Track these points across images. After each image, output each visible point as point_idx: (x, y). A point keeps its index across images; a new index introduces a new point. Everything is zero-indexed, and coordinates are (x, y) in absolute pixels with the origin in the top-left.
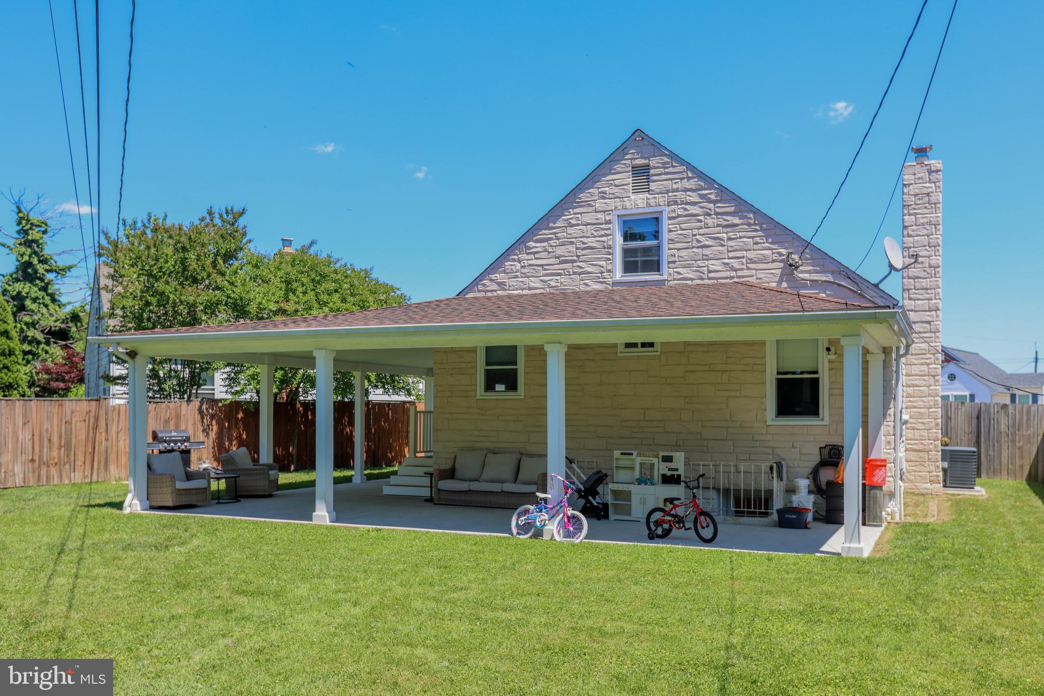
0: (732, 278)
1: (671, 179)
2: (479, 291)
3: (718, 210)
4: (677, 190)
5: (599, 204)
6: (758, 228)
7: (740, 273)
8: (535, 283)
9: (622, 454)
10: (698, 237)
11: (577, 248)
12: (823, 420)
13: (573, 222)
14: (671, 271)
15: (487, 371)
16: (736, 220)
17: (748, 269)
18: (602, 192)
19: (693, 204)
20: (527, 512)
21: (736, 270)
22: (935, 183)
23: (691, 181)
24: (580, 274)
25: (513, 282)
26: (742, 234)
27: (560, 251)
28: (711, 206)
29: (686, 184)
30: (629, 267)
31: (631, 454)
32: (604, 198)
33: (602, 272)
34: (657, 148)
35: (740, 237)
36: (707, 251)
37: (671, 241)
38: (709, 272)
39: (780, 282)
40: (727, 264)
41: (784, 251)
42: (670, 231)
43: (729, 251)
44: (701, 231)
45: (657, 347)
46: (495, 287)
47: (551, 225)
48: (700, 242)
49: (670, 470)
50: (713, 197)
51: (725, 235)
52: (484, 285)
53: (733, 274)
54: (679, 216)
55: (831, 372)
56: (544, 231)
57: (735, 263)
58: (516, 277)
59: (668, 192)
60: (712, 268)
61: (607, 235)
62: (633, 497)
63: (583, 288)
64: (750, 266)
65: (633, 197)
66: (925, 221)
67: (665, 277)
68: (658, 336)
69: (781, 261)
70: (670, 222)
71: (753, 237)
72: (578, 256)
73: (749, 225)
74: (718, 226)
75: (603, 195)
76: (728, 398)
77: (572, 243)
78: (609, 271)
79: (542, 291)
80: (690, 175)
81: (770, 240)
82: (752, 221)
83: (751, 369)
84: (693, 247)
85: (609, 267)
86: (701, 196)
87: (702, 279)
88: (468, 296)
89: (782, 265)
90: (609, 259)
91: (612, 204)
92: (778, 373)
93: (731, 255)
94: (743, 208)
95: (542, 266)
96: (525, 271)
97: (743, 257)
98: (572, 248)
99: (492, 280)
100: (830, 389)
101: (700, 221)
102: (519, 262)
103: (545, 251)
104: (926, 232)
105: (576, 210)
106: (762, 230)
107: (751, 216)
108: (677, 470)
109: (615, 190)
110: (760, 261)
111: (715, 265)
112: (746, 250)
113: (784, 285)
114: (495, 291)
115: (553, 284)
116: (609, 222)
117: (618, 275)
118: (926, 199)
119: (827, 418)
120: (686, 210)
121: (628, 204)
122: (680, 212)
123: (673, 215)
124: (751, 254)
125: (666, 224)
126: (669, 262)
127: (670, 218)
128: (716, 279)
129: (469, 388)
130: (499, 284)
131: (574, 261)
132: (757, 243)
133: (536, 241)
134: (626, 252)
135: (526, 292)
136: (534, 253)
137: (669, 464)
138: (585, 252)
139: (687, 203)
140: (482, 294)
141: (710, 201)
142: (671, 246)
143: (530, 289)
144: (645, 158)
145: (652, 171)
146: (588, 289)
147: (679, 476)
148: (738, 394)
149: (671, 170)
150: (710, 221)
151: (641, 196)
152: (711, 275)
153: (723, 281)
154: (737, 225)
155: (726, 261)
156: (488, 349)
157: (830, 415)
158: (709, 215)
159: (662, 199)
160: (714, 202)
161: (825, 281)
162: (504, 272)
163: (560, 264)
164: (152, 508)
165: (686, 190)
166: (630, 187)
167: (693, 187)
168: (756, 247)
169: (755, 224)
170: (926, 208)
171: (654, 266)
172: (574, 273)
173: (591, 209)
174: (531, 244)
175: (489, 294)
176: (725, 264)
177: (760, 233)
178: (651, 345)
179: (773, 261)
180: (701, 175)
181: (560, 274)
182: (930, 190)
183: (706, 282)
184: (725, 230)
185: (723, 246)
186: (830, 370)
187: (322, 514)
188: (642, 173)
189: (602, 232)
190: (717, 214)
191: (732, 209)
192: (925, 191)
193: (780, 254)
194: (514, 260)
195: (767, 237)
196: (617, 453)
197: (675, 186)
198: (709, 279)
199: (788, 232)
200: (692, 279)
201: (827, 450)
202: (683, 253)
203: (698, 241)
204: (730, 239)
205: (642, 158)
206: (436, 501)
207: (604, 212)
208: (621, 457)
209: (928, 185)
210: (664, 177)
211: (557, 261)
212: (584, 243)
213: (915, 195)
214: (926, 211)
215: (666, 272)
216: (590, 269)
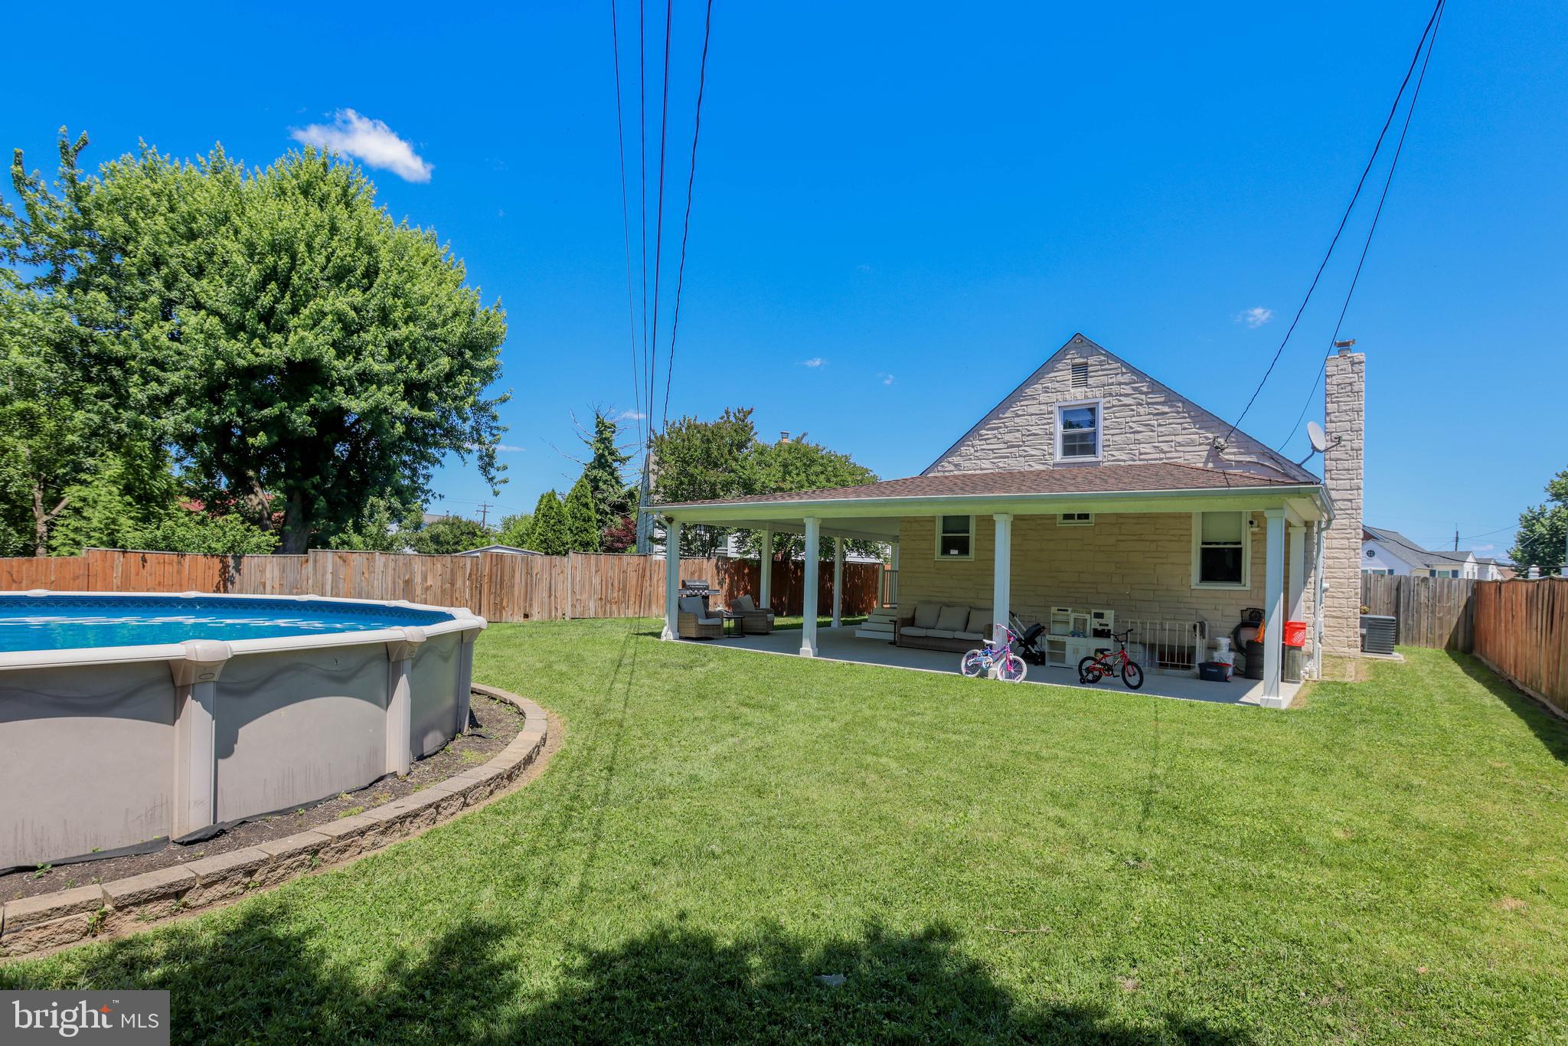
0: (1161, 459)
1: (1107, 375)
2: (939, 471)
3: (1149, 400)
4: (1112, 384)
5: (1043, 398)
6: (1186, 415)
7: (1168, 455)
8: (986, 464)
9: (1059, 610)
10: (1130, 424)
11: (1023, 435)
12: (1245, 585)
13: (1020, 413)
14: (1106, 453)
15: (944, 538)
16: (1166, 409)
17: (1177, 451)
18: (1045, 387)
19: (1127, 395)
20: (975, 655)
21: (1165, 453)
22: (1357, 373)
23: (1125, 376)
24: (1025, 457)
25: (967, 464)
26: (1170, 421)
27: (1007, 437)
28: (1143, 397)
29: (1120, 378)
30: (1068, 450)
31: (1067, 610)
32: (1047, 392)
33: (1044, 455)
34: (1094, 348)
35: (1170, 424)
36: (1138, 436)
37: (1106, 427)
38: (1141, 454)
39: (1206, 463)
40: (1158, 447)
41: (1210, 435)
42: (1105, 419)
43: (1158, 436)
44: (1134, 419)
45: (1092, 519)
46: (952, 468)
47: (1001, 415)
48: (1132, 428)
49: (1101, 625)
50: (1145, 389)
51: (1155, 422)
52: (943, 466)
53: (1162, 456)
54: (1114, 406)
55: (1254, 543)
56: (994, 421)
57: (1165, 447)
58: (970, 459)
59: (1104, 385)
60: (1143, 450)
61: (1049, 424)
62: (1068, 648)
63: (1027, 468)
64: (1178, 448)
65: (1072, 391)
66: (1348, 408)
67: (1100, 459)
68: (1093, 508)
69: (1207, 445)
70: (1106, 411)
71: (1181, 424)
72: (1024, 442)
73: (1178, 412)
74: (1149, 414)
75: (1046, 390)
76: (1155, 565)
77: (1019, 430)
78: (1050, 454)
79: (992, 471)
80: (1124, 370)
81: (1197, 426)
82: (1181, 410)
83: (1177, 539)
84: (1126, 433)
85: (1050, 451)
86: (1134, 389)
87: (1135, 461)
88: (929, 475)
89: (1208, 447)
90: (1051, 444)
91: (1053, 397)
92: (1203, 543)
93: (1160, 439)
94: (1172, 398)
95: (992, 450)
96: (976, 454)
97: (1172, 441)
98: (1019, 435)
99: (949, 462)
100: (1252, 558)
101: (1133, 410)
102: (973, 447)
103: (995, 437)
104: (1348, 418)
105: (1022, 403)
106: (1190, 417)
107: (1180, 405)
108: (1107, 625)
109: (1057, 385)
110: (1188, 445)
111: (1146, 448)
112: (1175, 435)
113: (1210, 465)
114: (952, 471)
115: (1001, 465)
116: (1051, 413)
117: (1059, 457)
118: (1349, 388)
119: (1248, 584)
120: (1120, 401)
121: (1068, 397)
122: (1115, 403)
123: (1108, 405)
124: (1179, 439)
125: (1101, 413)
126: (1104, 446)
127: (1105, 408)
128: (1147, 460)
129: (928, 552)
130: (956, 465)
131: (1021, 446)
132: (1185, 429)
133: (988, 430)
134: (1066, 438)
135: (978, 472)
136: (986, 440)
137: (1100, 620)
138: (1029, 438)
139: (1121, 395)
140: (941, 474)
141: (1142, 393)
142: (1106, 432)
143: (981, 469)
144: (1084, 358)
145: (1090, 369)
146: (1032, 469)
147: (1109, 631)
148: (1164, 561)
149: (1107, 367)
150: (1141, 410)
151: (1079, 389)
152: (1142, 457)
153: (1153, 462)
154: (1167, 413)
155: (1156, 444)
156: (945, 518)
157: (1251, 581)
158: (1141, 405)
159: (1098, 392)
160: (1146, 394)
161: (1249, 462)
162: (960, 455)
163: (1008, 448)
164: (681, 638)
165: (1120, 384)
166: (1070, 383)
167: (1127, 381)
168: (1184, 432)
169: (1183, 412)
170: (1348, 396)
171: (1091, 450)
172: (1020, 456)
173: (1035, 402)
174: (983, 432)
175: (947, 474)
176: (1155, 447)
177: (1188, 420)
178: (1086, 516)
179: (1200, 444)
180: (1133, 370)
181: (1008, 457)
182: (1352, 380)
183: (1138, 463)
184: (1155, 418)
185: (1153, 431)
186: (1252, 541)
187: (807, 649)
188: (1081, 371)
189: (1045, 421)
190: (1148, 404)
191: (1162, 399)
192: (1348, 381)
193: (1207, 438)
194: (968, 446)
195: (1195, 423)
196: (1054, 609)
197: (1110, 381)
198: (1140, 460)
199: (1214, 418)
200: (1124, 461)
201: (1248, 612)
202: (1116, 438)
203: (1131, 428)
204: (1159, 425)
205: (1081, 357)
206: (898, 644)
207: (1047, 404)
208: (1057, 612)
209: (1351, 375)
210: (1100, 373)
211: (1005, 446)
212: (1029, 431)
213: (1338, 385)
214: (1349, 399)
215: (1101, 455)
216: (1034, 452)
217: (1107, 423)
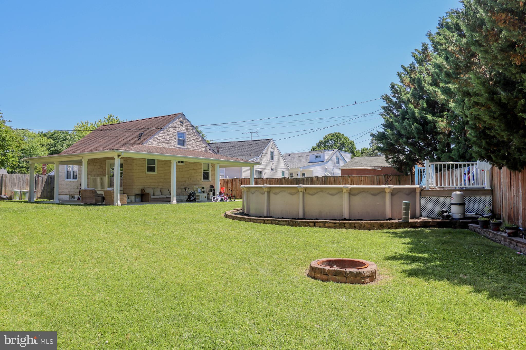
4: (188, 128)
5: (174, 128)
7: (199, 149)
12: (210, 180)
13: (169, 131)
15: (148, 166)
16: (198, 138)
17: (200, 148)
18: (174, 125)
19: (191, 132)
25: (155, 143)
27: (166, 137)
29: (190, 127)
33: (175, 144)
34: (185, 118)
35: (199, 141)
36: (193, 143)
39: (204, 152)
42: (187, 137)
43: (197, 144)
44: (192, 139)
45: (184, 163)
48: (192, 141)
52: (148, 143)
54: (189, 134)
56: (162, 131)
57: (198, 147)
62: (200, 196)
67: (186, 148)
68: (184, 160)
69: (204, 148)
77: (168, 136)
79: (161, 147)
81: (203, 143)
83: (200, 169)
86: (193, 131)
88: (144, 145)
90: (176, 141)
91: (176, 128)
92: (203, 171)
95: (162, 140)
96: (157, 141)
99: (150, 142)
100: (210, 174)
101: (192, 136)
103: (163, 136)
105: (169, 128)
107: (201, 137)
109: (177, 125)
110: (202, 147)
111: (195, 146)
115: (164, 145)
116: (176, 133)
117: (177, 145)
121: (179, 129)
124: (200, 145)
126: (186, 144)
127: (187, 134)
129: (144, 171)
130: (152, 143)
131: (169, 140)
132: (201, 143)
134: (178, 140)
135: (158, 146)
136: (160, 137)
138: (171, 139)
140: (147, 145)
142: (187, 141)
143: (159, 145)
145: (184, 123)
146: (172, 148)
148: (197, 174)
149: (187, 123)
150: (194, 137)
151: (181, 128)
152: (194, 148)
153: (196, 150)
156: (148, 160)
159: (185, 130)
160: (195, 133)
162: (153, 140)
165: (190, 129)
166: (180, 125)
169: (201, 139)
171: (183, 145)
172: (169, 143)
174: (159, 134)
175: (149, 145)
177: (202, 141)
178: (182, 162)
180: (193, 126)
181: (165, 143)
183: (193, 150)
184: (196, 139)
186: (211, 170)
188: (182, 123)
189: (174, 135)
190: (195, 135)
191: (197, 135)
193: (205, 146)
194: (155, 137)
200: (190, 149)
202: (189, 143)
204: (197, 141)
205: (182, 119)
207: (175, 130)
210: (186, 125)
211: (164, 139)
215: (186, 147)
216: (172, 143)
217: (187, 138)
